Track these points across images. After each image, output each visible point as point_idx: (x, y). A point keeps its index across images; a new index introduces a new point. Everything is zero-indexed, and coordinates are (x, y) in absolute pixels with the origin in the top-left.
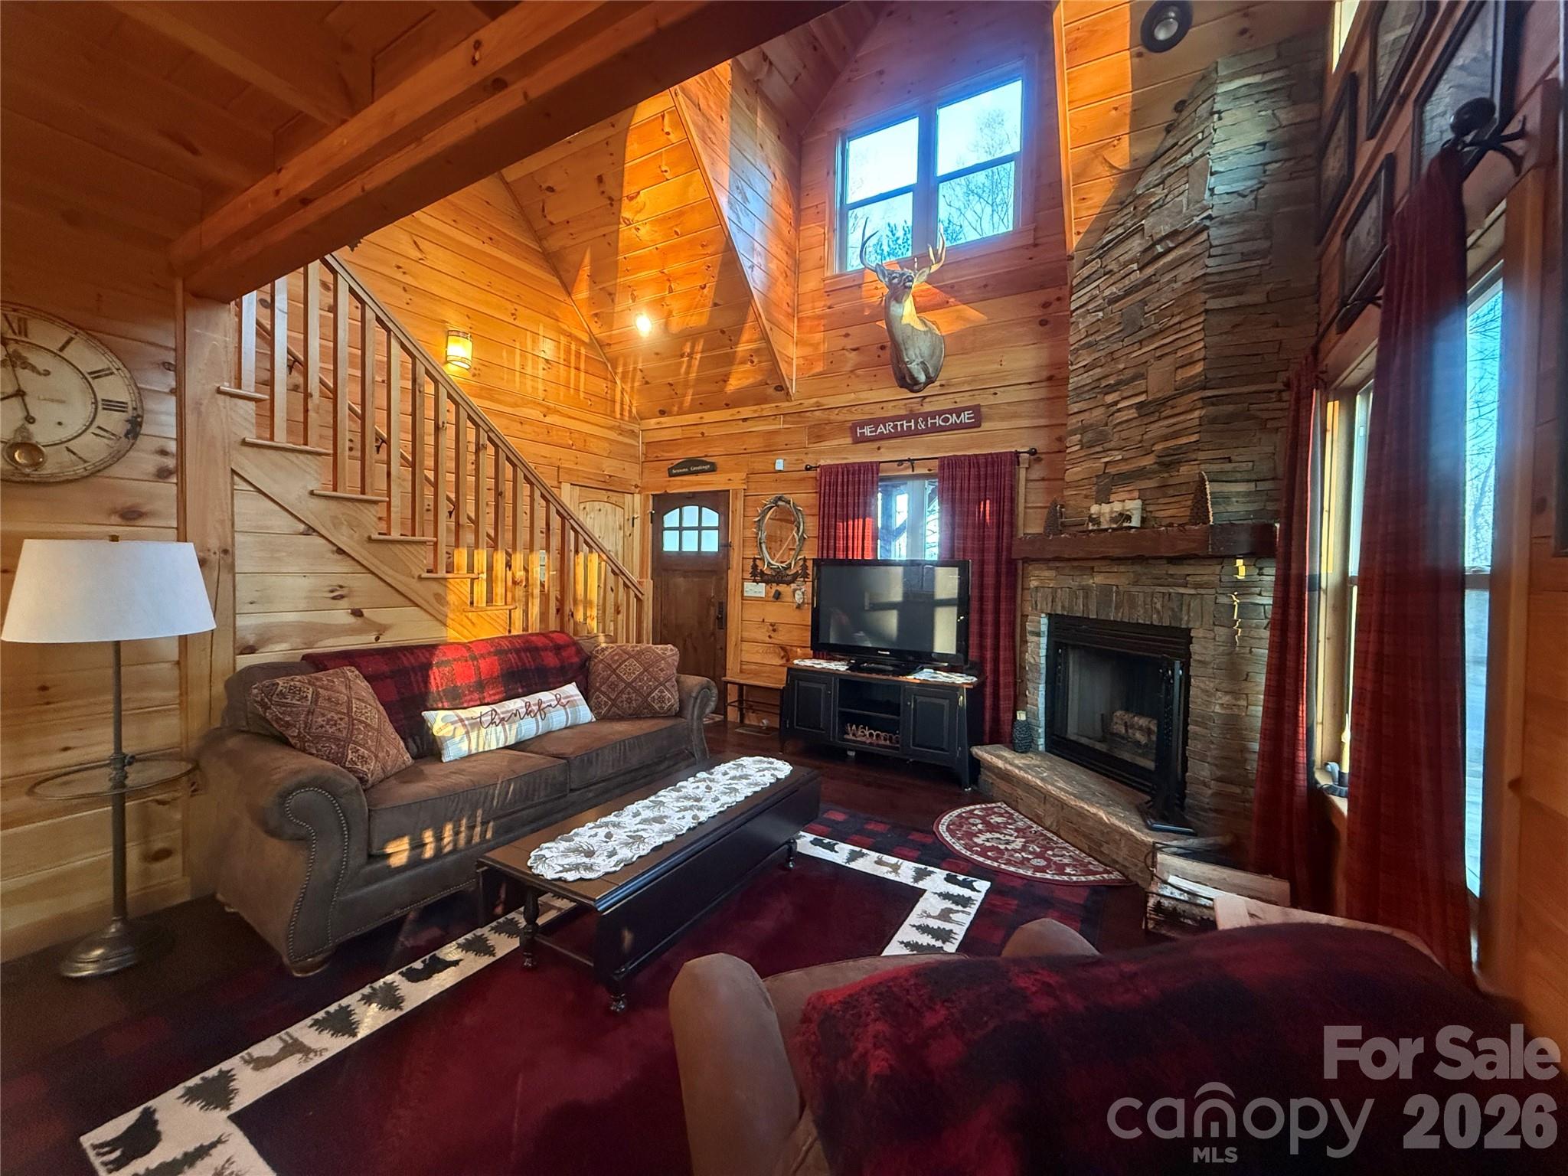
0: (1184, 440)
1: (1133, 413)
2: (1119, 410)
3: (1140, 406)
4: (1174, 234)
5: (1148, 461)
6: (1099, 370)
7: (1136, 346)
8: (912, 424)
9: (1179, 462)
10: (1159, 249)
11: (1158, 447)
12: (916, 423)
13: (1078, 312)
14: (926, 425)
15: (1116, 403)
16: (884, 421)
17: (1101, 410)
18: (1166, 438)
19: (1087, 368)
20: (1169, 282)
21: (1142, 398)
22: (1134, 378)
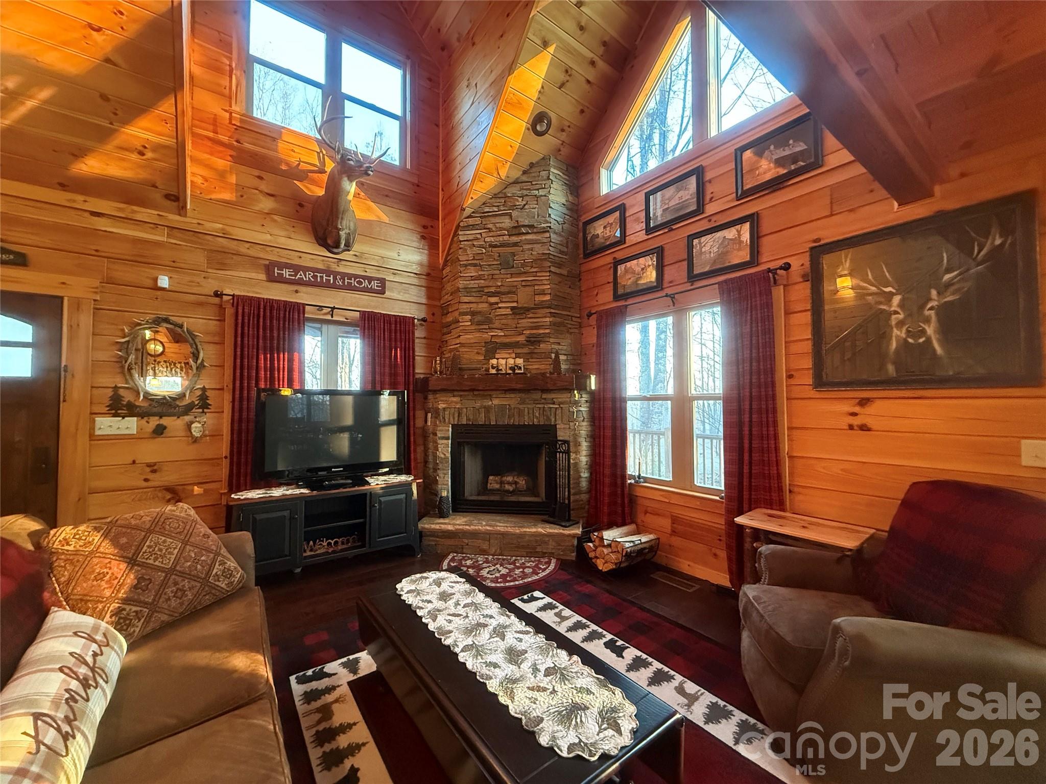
0: (541, 331)
1: (509, 311)
2: (500, 308)
3: (513, 308)
4: (531, 226)
5: (521, 339)
6: (482, 281)
7: (509, 276)
8: (331, 278)
9: (539, 342)
10: (523, 230)
11: (528, 332)
12: (335, 279)
13: (466, 243)
14: (343, 282)
15: (497, 303)
16: (306, 269)
17: (485, 305)
18: (532, 328)
19: (473, 278)
20: (529, 250)
21: (515, 304)
22: (509, 293)
